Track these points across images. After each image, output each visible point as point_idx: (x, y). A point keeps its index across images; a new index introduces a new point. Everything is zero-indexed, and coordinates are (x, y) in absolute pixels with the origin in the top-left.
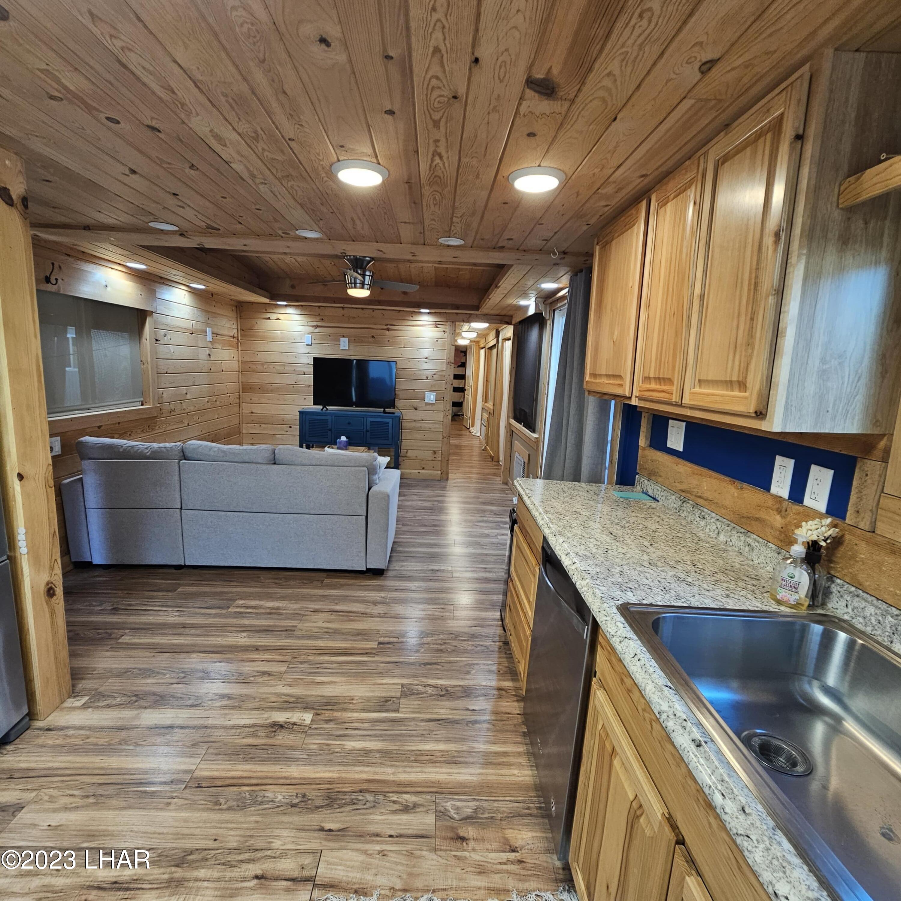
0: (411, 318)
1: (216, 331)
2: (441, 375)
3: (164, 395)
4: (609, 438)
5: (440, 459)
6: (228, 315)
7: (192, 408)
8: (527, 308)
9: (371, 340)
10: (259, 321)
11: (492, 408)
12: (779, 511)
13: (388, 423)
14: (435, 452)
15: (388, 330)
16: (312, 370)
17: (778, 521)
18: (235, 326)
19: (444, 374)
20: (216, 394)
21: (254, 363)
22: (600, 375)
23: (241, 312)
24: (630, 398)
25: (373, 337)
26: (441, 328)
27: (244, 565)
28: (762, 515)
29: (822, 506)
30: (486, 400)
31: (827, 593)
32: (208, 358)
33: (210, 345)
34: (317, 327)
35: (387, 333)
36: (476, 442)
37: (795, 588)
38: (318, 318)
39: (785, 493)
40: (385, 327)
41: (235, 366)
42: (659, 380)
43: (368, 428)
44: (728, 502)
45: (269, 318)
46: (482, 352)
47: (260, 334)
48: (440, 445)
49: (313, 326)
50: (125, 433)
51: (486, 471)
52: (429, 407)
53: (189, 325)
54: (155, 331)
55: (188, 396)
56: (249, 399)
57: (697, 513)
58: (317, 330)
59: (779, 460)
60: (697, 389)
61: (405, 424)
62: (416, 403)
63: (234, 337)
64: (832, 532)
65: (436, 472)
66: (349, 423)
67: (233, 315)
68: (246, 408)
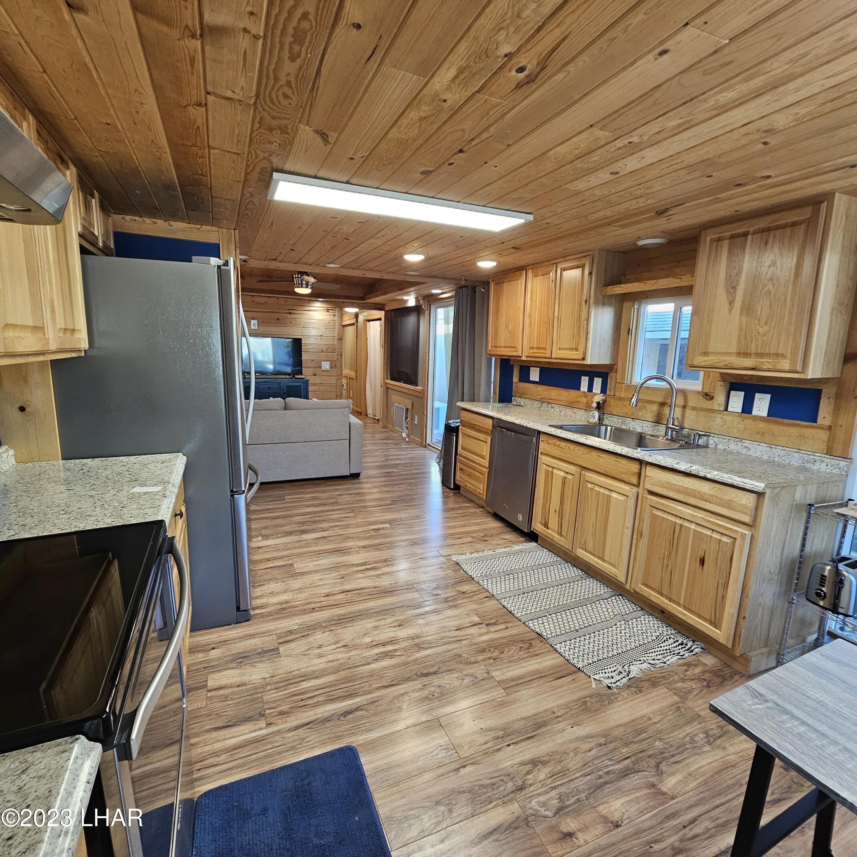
4: (492, 380)
8: (406, 301)
12: (585, 397)
17: (584, 400)
22: (500, 347)
24: (521, 357)
27: (268, 481)
28: (579, 399)
29: (599, 391)
31: (603, 419)
35: (289, 316)
37: (594, 417)
39: (586, 390)
42: (538, 348)
44: (564, 398)
57: (550, 406)
59: (583, 378)
60: (558, 352)
64: (604, 398)
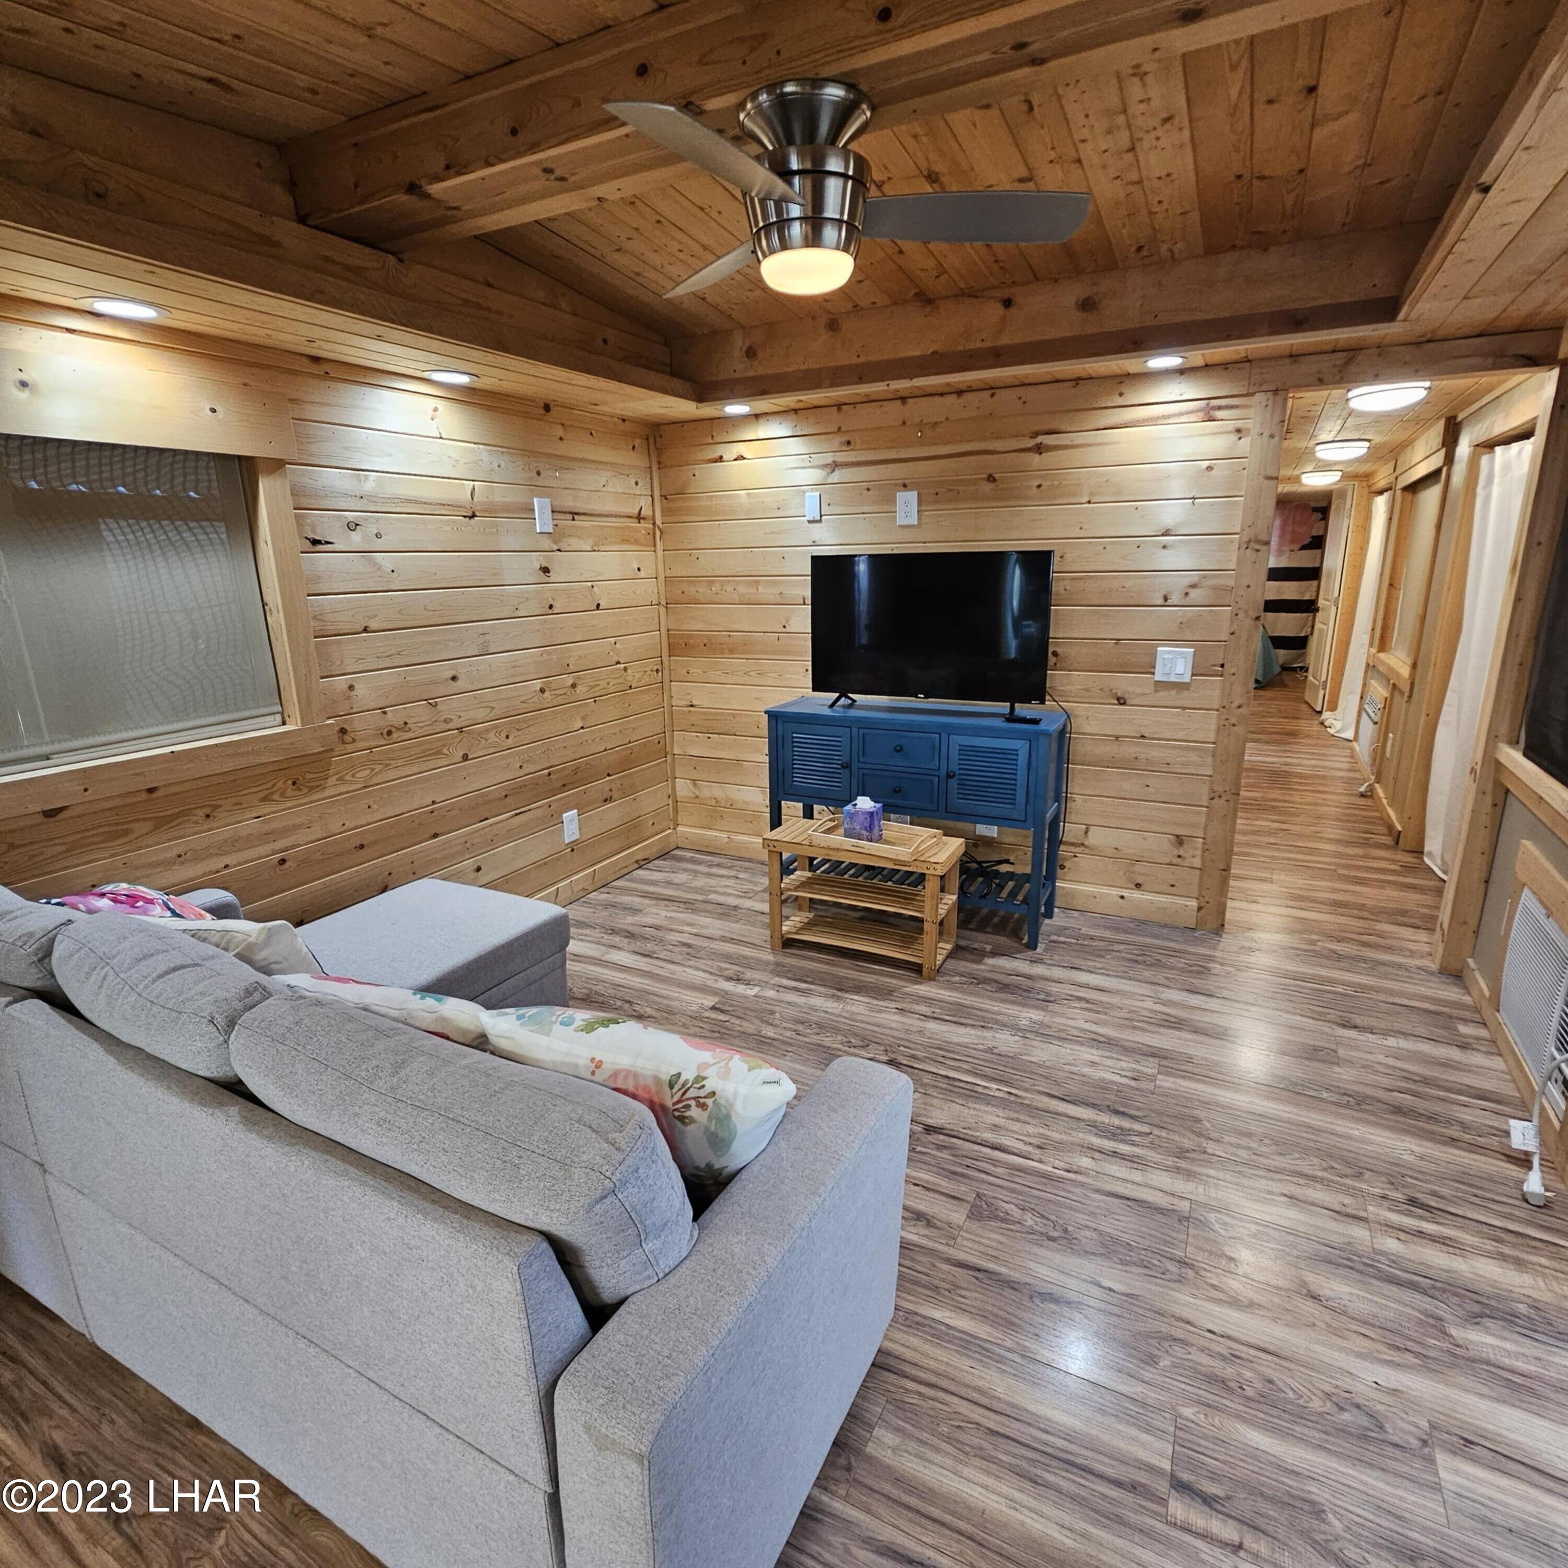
0: (1119, 401)
1: (569, 503)
2: (1216, 588)
3: (360, 690)
5: (1197, 862)
6: (618, 460)
7: (481, 714)
9: (988, 488)
10: (702, 470)
11: (1405, 671)
13: (1015, 752)
14: (1180, 840)
15: (1039, 449)
16: (808, 593)
18: (643, 489)
19: (1231, 583)
20: (572, 668)
21: (692, 580)
23: (660, 451)
25: (991, 479)
26: (1228, 419)
30: (1383, 642)
32: (542, 577)
33: (546, 543)
34: (835, 466)
36: (1337, 764)
38: (838, 439)
40: (1030, 443)
41: (648, 590)
43: (954, 767)
45: (720, 459)
46: (1381, 504)
47: (703, 503)
48: (1202, 819)
49: (825, 466)
50: (186, 813)
51: (1372, 895)
52: (1164, 696)
53: (461, 493)
54: (296, 516)
55: (461, 684)
56: (684, 671)
58: (836, 476)
61: (1079, 748)
62: (1123, 682)
63: (639, 518)
65: (1181, 901)
66: (899, 750)
67: (637, 460)
68: (680, 693)
